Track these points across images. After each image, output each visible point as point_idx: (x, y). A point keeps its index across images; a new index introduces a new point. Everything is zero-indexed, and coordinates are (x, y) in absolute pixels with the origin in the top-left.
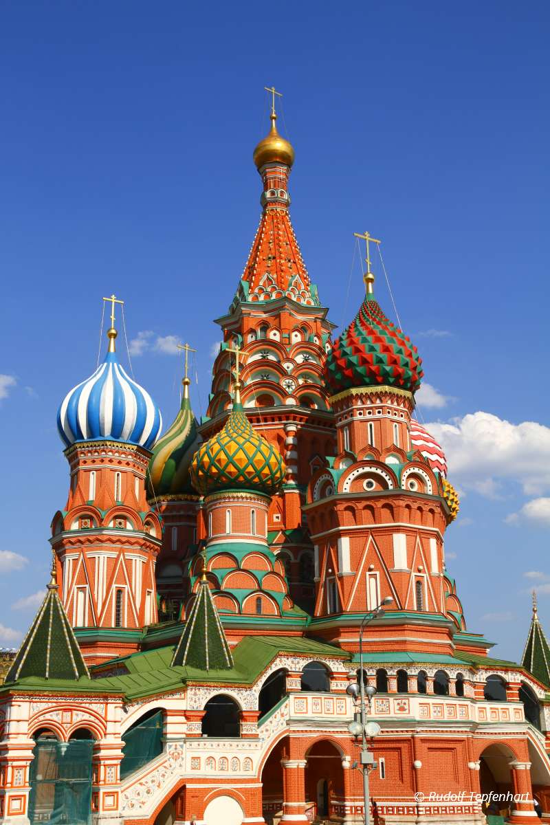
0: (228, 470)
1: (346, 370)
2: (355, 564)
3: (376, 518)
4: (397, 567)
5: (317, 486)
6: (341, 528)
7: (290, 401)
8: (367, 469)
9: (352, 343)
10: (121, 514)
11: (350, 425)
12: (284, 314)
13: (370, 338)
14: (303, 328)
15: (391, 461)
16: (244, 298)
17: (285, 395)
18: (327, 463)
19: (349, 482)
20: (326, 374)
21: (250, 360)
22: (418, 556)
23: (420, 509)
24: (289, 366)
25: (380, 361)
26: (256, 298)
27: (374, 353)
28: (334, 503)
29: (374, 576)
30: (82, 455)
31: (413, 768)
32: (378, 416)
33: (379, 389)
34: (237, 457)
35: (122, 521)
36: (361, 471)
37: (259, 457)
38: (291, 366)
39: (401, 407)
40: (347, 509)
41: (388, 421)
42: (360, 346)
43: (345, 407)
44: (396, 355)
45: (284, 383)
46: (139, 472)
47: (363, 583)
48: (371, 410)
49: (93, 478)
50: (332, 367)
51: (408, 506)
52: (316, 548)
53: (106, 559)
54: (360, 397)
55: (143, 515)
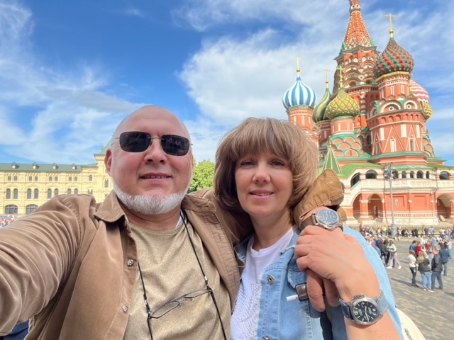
0: (338, 110)
1: (382, 68)
2: (386, 136)
3: (394, 120)
4: (402, 136)
5: (371, 112)
6: (380, 125)
7: (362, 83)
8: (390, 103)
9: (384, 58)
10: (305, 129)
11: (384, 88)
12: (359, 52)
13: (391, 55)
14: (367, 55)
15: (400, 99)
16: (344, 49)
17: (360, 81)
18: (375, 103)
19: (383, 109)
20: (375, 71)
21: (347, 71)
22: (411, 132)
23: (412, 115)
24: (361, 71)
25: (395, 63)
26: (348, 48)
27: (393, 60)
28: (378, 117)
29: (393, 140)
30: (291, 112)
31: (408, 202)
32: (395, 83)
33: (395, 73)
34: (341, 105)
36: (388, 104)
37: (349, 104)
38: (362, 70)
39: (405, 78)
40: (382, 118)
41: (399, 85)
42: (387, 58)
43: (382, 82)
44: (402, 59)
45: (359, 77)
46: (310, 115)
47: (389, 143)
48: (392, 82)
49: (295, 118)
50: (376, 68)
51: (407, 115)
52: (372, 133)
54: (387, 77)
55: (311, 128)
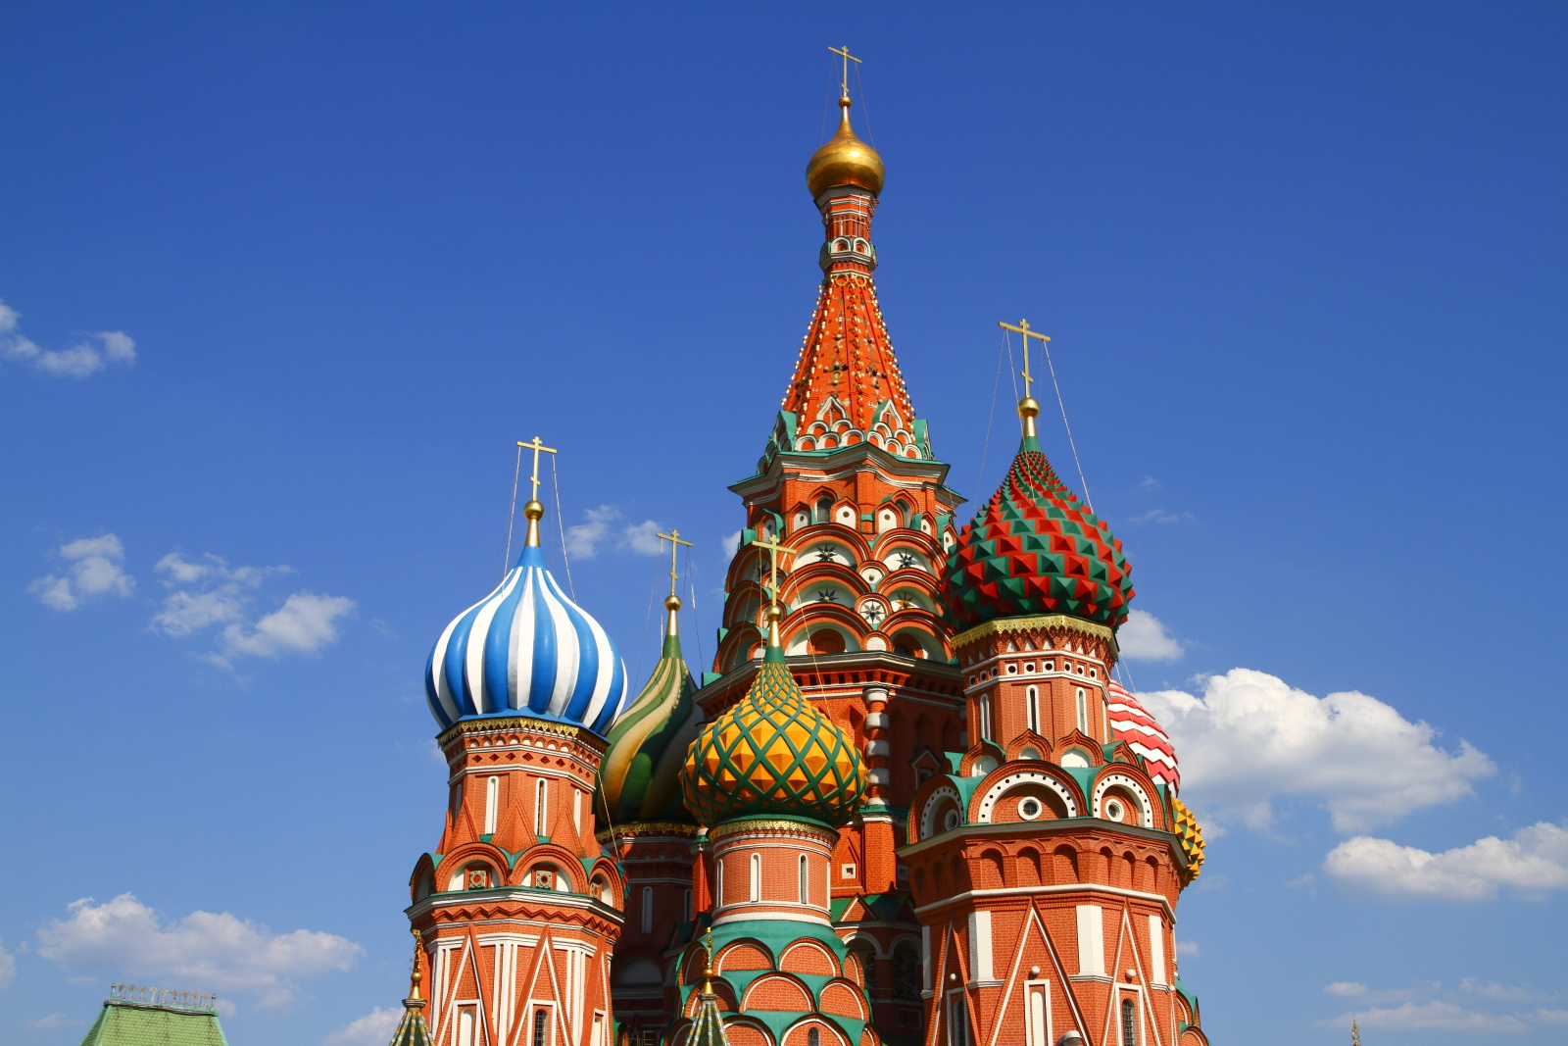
0: (755, 776)
1: (985, 584)
2: (1003, 962)
3: (1044, 873)
4: (1085, 970)
5: (927, 810)
6: (974, 892)
7: (876, 644)
8: (1026, 778)
9: (995, 532)
10: (547, 861)
11: (992, 691)
12: (865, 476)
13: (1031, 523)
14: (900, 503)
15: (1072, 761)
16: (786, 444)
17: (866, 631)
18: (947, 765)
19: (991, 802)
20: (945, 591)
21: (799, 564)
22: (1125, 950)
23: (1128, 856)
24: (871, 576)
25: (1050, 567)
26: (810, 444)
27: (1038, 552)
28: (961, 843)
29: (1040, 988)
30: (473, 745)
32: (1045, 673)
33: (1049, 621)
34: (773, 751)
35: (548, 874)
36: (1014, 780)
37: (815, 751)
38: (878, 576)
39: (1092, 657)
40: (986, 855)
41: (1066, 683)
42: (1011, 536)
43: (981, 656)
44: (1080, 556)
45: (863, 608)
46: (581, 779)
47: (1018, 1000)
48: (1033, 662)
49: (492, 788)
50: (957, 578)
51: (1106, 852)
52: (926, 931)
53: (516, 948)
54: (1011, 637)
55: (589, 863)
